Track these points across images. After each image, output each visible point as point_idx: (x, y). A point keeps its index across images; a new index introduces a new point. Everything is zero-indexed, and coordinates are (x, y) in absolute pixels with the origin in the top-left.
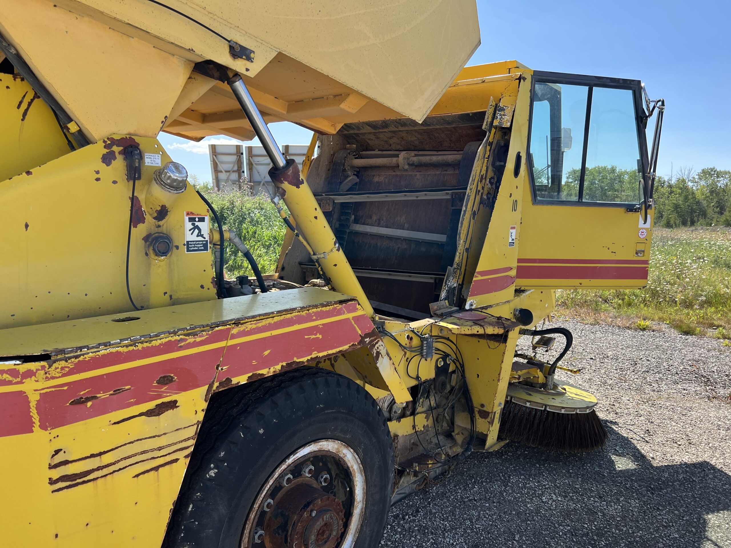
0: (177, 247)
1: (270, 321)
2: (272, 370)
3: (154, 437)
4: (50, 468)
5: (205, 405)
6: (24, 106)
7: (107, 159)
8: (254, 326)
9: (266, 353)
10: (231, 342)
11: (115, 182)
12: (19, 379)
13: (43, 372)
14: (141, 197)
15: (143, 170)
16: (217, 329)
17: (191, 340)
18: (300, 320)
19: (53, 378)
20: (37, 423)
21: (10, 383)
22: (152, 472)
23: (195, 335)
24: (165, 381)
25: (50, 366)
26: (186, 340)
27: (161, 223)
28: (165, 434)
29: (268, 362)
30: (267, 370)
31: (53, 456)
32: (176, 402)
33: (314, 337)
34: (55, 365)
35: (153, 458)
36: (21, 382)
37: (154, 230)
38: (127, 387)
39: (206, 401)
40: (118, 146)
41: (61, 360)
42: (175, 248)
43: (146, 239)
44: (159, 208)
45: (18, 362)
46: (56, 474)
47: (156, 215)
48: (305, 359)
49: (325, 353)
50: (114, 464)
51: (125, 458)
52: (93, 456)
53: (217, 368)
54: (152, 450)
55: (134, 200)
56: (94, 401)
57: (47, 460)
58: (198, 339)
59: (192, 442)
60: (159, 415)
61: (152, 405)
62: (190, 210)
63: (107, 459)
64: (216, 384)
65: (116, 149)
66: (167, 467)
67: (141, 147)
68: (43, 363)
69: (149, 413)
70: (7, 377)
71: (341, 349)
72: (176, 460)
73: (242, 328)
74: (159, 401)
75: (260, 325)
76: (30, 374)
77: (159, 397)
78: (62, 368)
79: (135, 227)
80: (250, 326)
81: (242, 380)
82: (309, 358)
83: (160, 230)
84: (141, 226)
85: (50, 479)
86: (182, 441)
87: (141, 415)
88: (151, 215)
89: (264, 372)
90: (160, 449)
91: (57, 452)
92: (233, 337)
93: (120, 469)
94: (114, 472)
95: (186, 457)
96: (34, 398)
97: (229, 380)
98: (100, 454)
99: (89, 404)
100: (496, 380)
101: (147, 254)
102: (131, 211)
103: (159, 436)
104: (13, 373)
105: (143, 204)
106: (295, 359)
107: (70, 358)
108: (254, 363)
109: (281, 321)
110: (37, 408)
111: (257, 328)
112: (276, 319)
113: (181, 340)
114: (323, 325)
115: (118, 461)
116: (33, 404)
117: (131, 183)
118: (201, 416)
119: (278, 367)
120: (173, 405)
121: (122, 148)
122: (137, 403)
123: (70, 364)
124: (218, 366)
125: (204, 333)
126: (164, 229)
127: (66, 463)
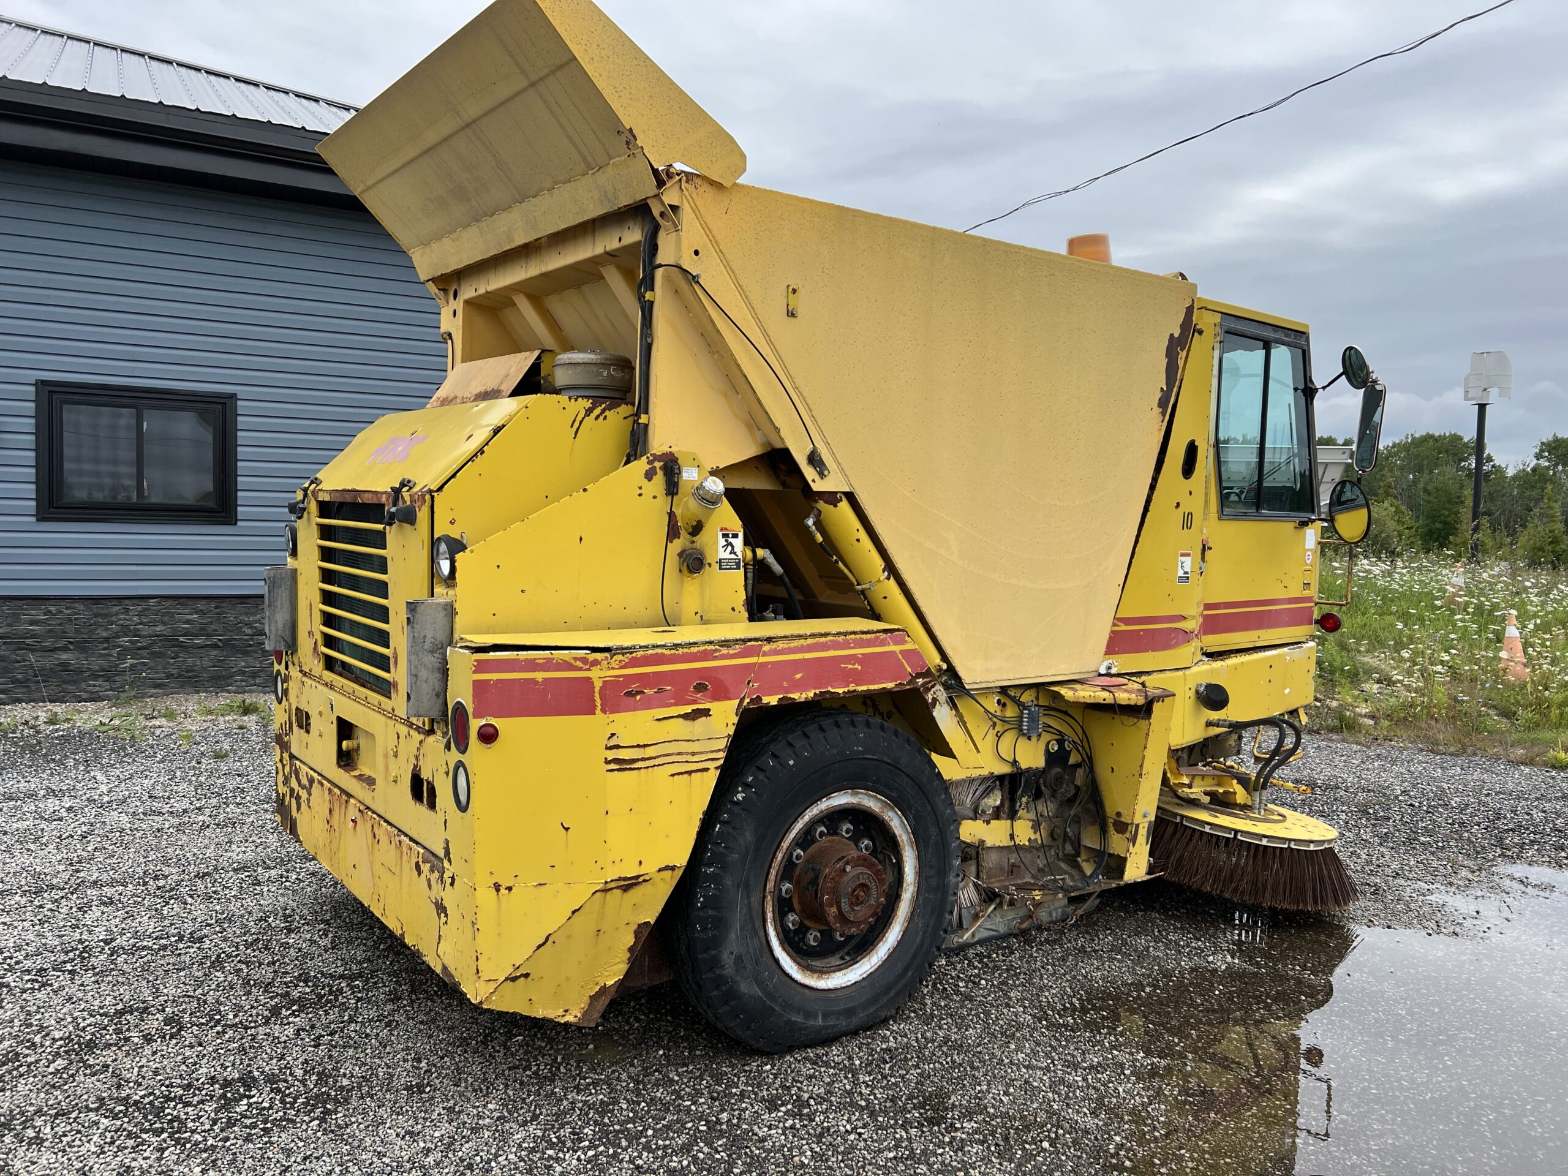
0: (710, 565)
1: (802, 642)
2: (804, 696)
3: (689, 741)
4: (606, 749)
5: (736, 720)
6: (576, 425)
7: (649, 475)
8: (786, 646)
9: (798, 676)
10: (762, 659)
11: (655, 497)
12: (588, 667)
13: (606, 662)
14: (678, 511)
15: (681, 484)
16: (749, 643)
17: (724, 651)
18: (836, 646)
19: (613, 668)
20: (599, 707)
21: (581, 669)
22: (686, 776)
23: (729, 647)
24: (701, 688)
25: (612, 658)
26: (720, 651)
27: (695, 539)
28: (698, 740)
29: (800, 686)
30: (799, 694)
31: (610, 738)
32: (709, 710)
33: (850, 666)
34: (615, 658)
35: (687, 762)
36: (589, 670)
37: (688, 545)
38: (669, 688)
39: (737, 715)
40: (659, 461)
41: (619, 654)
42: (707, 566)
43: (680, 555)
44: (695, 523)
45: (588, 652)
46: (611, 755)
47: (691, 530)
48: (840, 691)
49: (864, 688)
50: (654, 758)
51: (664, 755)
52: (638, 746)
53: (748, 684)
54: (687, 754)
55: (671, 515)
56: (643, 695)
57: (604, 742)
58: (732, 652)
59: (722, 755)
60: (694, 719)
61: (688, 709)
62: (724, 526)
63: (650, 752)
64: (747, 700)
65: (658, 464)
66: (699, 774)
67: (679, 462)
68: (607, 655)
69: (686, 716)
70: (579, 664)
71: (884, 686)
72: (707, 770)
73: (773, 646)
74: (695, 707)
75: (792, 645)
76: (596, 663)
77: (694, 702)
78: (620, 661)
79: (671, 542)
80: (782, 645)
81: (773, 700)
82: (846, 690)
83: (694, 545)
84: (676, 541)
85: (606, 759)
86: (713, 752)
87: (679, 716)
88: (686, 530)
89: (795, 696)
90: (693, 754)
91: (613, 735)
92: (765, 654)
93: (659, 765)
94: (654, 766)
95: (717, 768)
96: (598, 684)
97: (759, 698)
98: (645, 746)
99: (638, 697)
100: (1137, 776)
101: (680, 571)
102: (668, 526)
103: (693, 741)
104: (584, 660)
105: (679, 518)
106: (830, 689)
107: (626, 653)
108: (785, 684)
109: (814, 644)
110: (600, 694)
111: (789, 648)
112: (810, 641)
113: (716, 650)
114: (862, 654)
115: (659, 757)
116: (597, 690)
117: (670, 498)
118: (731, 730)
119: (811, 694)
120: (706, 713)
121: (662, 463)
122: (676, 704)
123: (626, 658)
124: (749, 682)
125: (737, 646)
126: (697, 545)
127: (618, 747)
